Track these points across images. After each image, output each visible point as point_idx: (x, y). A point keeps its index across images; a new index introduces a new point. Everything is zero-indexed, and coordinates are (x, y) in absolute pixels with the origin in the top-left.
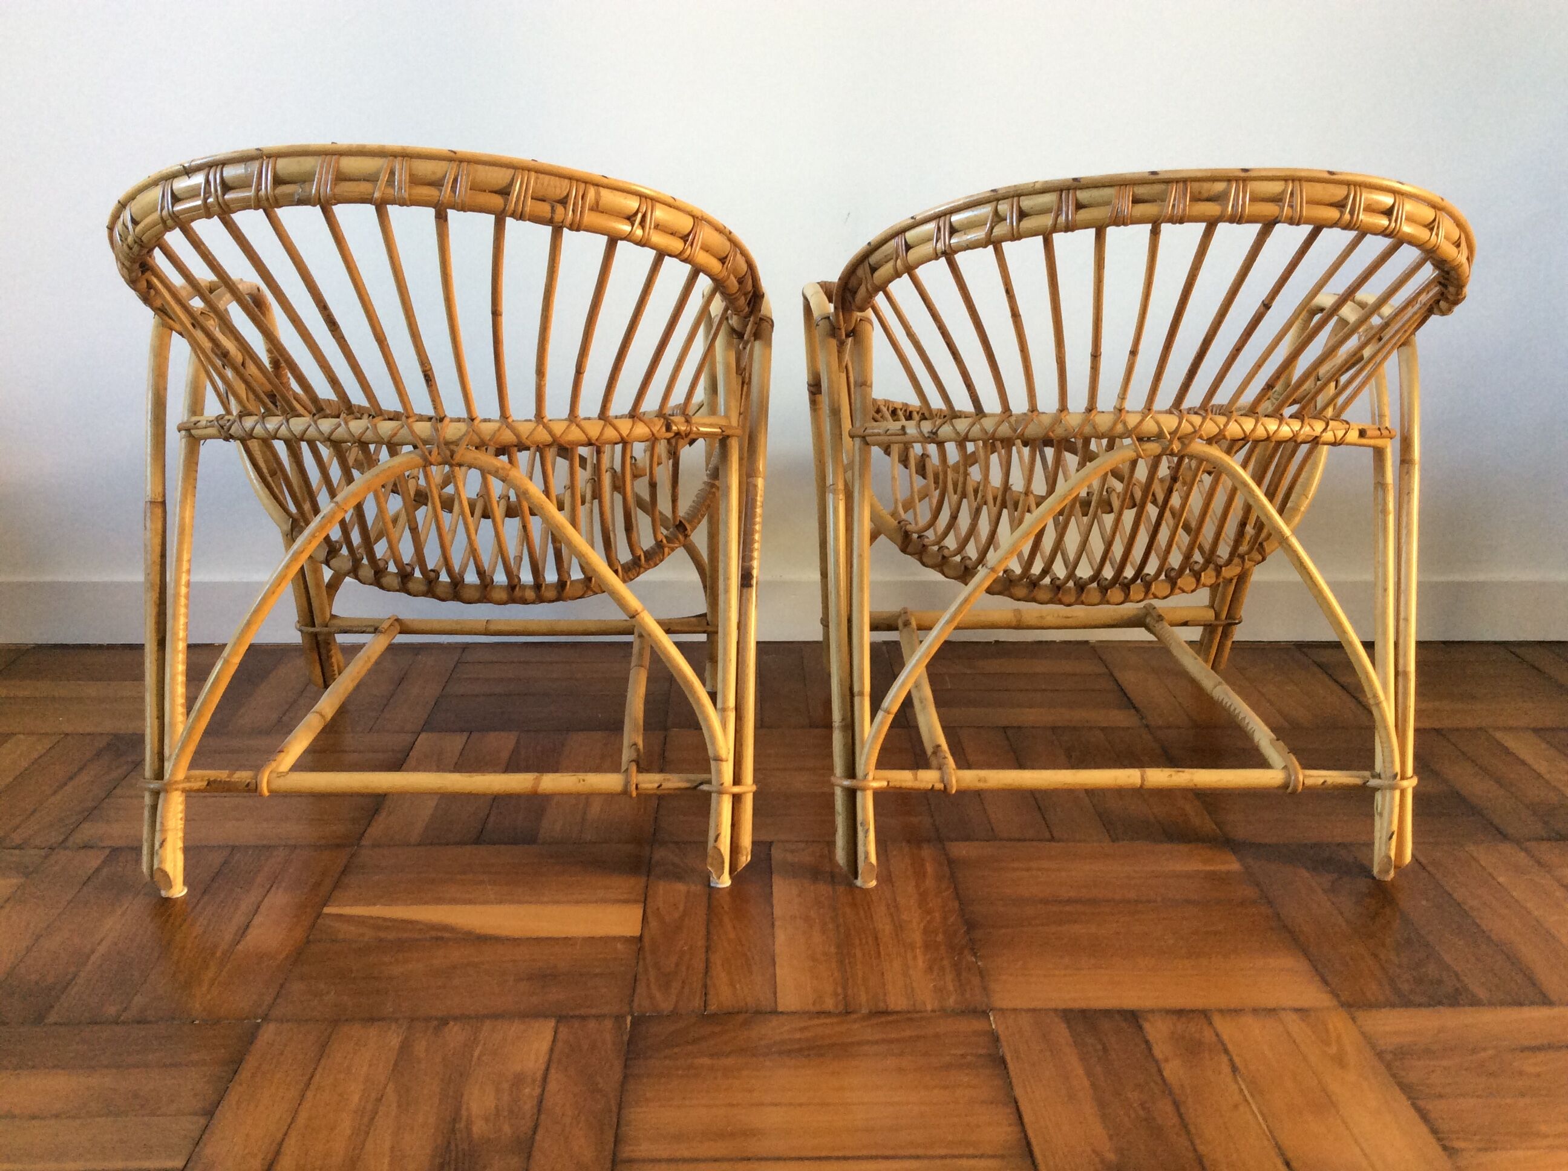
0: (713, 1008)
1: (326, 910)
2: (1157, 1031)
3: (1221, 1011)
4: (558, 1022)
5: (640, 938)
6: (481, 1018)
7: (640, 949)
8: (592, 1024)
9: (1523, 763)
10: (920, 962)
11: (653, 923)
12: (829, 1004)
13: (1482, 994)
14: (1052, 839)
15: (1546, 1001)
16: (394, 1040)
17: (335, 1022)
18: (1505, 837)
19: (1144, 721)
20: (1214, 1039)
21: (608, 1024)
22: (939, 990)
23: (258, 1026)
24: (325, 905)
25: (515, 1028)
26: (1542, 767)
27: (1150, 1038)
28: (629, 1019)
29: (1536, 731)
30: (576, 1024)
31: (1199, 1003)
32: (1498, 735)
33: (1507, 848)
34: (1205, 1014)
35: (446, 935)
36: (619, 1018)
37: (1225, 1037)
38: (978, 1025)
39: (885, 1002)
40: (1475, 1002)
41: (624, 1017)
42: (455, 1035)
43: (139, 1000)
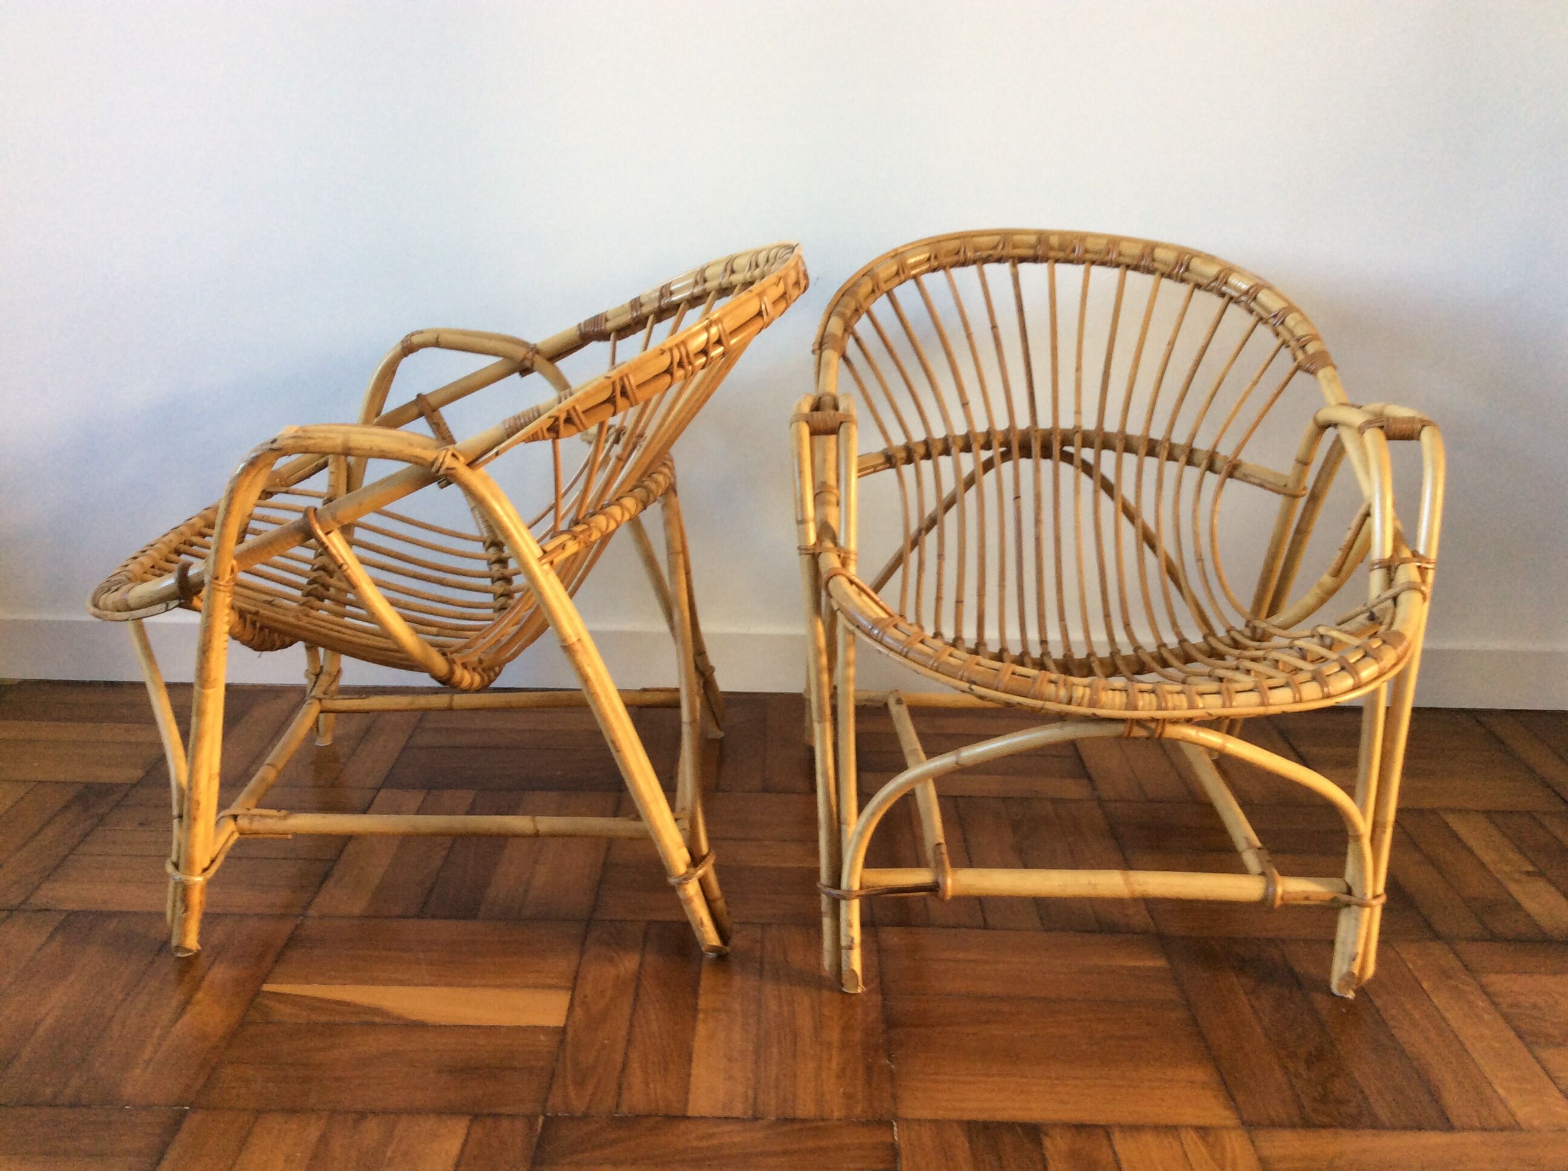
0: (624, 1109)
1: (267, 987)
2: (1056, 1146)
3: (1122, 1127)
4: (471, 1121)
5: (563, 1030)
6: (399, 1113)
7: (562, 1042)
8: (505, 1124)
9: (1470, 851)
10: (834, 1064)
11: (579, 1012)
12: (738, 1110)
13: (1383, 1113)
14: (986, 927)
15: (1447, 1125)
16: (313, 1132)
17: (259, 1113)
18: (1437, 937)
19: (1096, 793)
20: (1111, 1158)
21: (520, 1125)
22: (848, 1096)
23: (184, 1115)
24: (264, 982)
25: (429, 1124)
26: (1488, 857)
27: (1048, 1155)
28: (541, 1120)
29: (1487, 813)
30: (489, 1122)
31: (1101, 1118)
32: (1451, 819)
33: (1437, 949)
34: (1106, 1130)
35: (378, 1019)
36: (531, 1119)
37: (1122, 1156)
38: (880, 1136)
39: (793, 1108)
40: (1376, 1125)
41: (536, 1118)
42: (372, 1129)
43: (75, 1081)
